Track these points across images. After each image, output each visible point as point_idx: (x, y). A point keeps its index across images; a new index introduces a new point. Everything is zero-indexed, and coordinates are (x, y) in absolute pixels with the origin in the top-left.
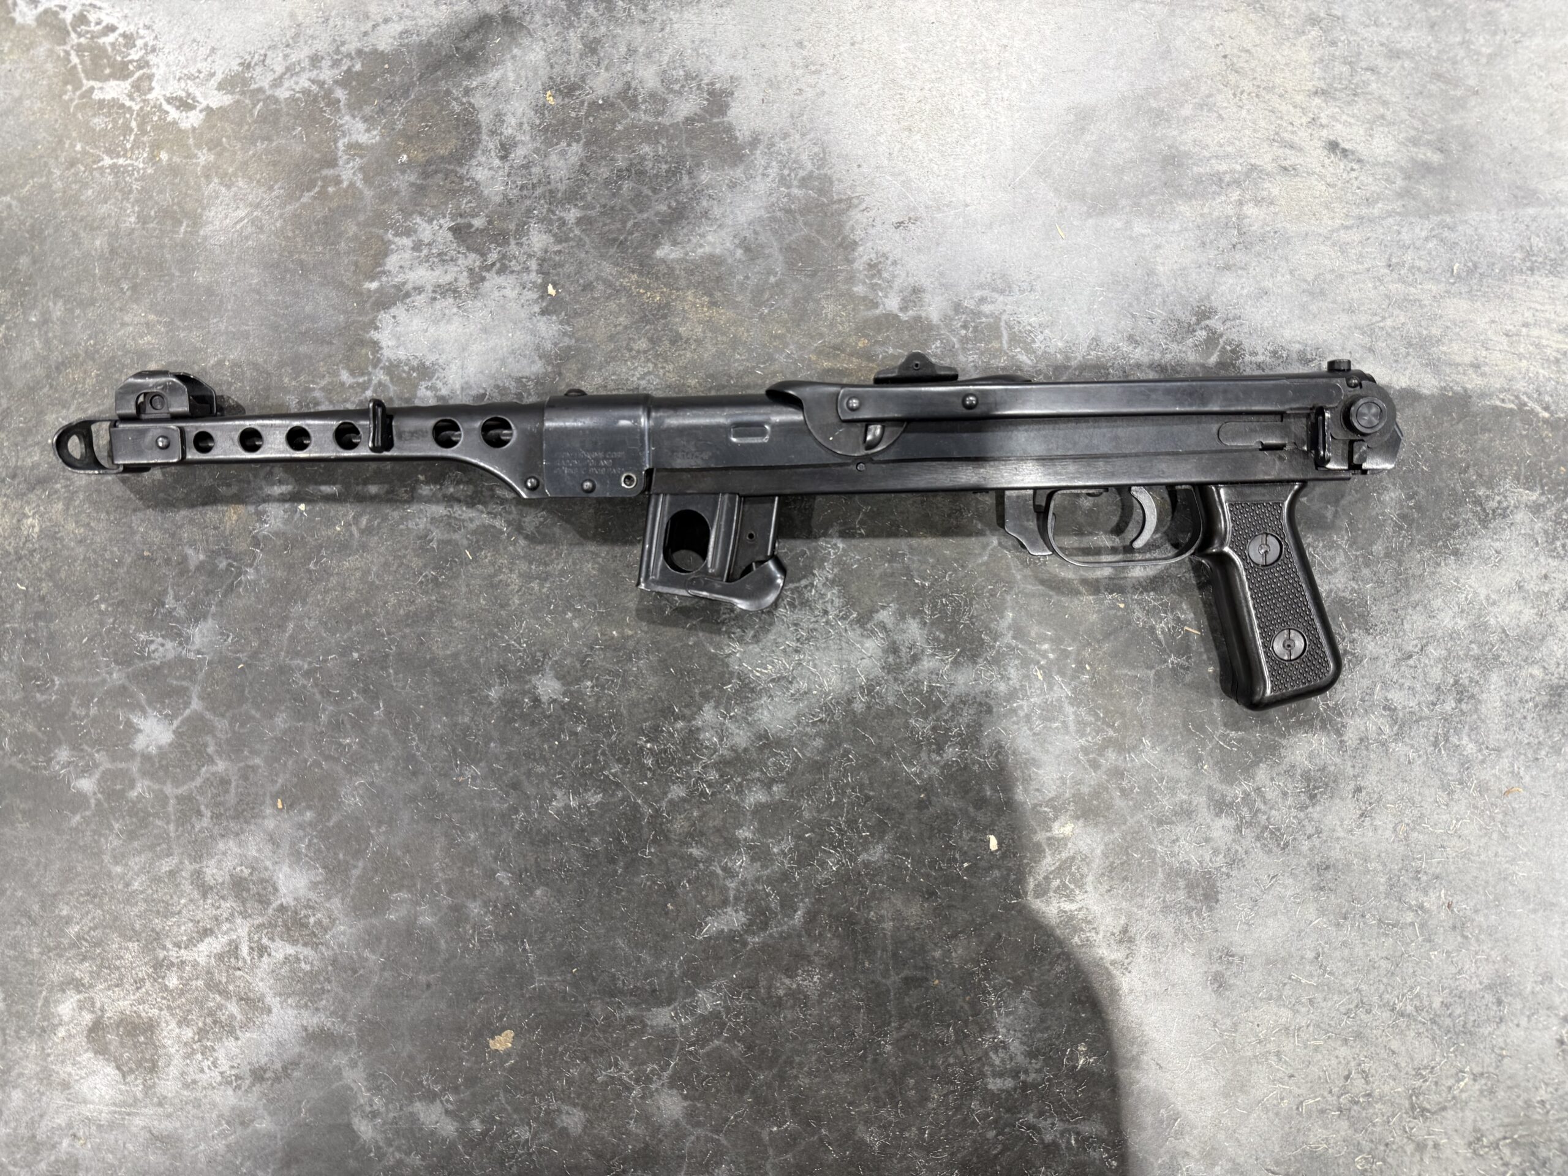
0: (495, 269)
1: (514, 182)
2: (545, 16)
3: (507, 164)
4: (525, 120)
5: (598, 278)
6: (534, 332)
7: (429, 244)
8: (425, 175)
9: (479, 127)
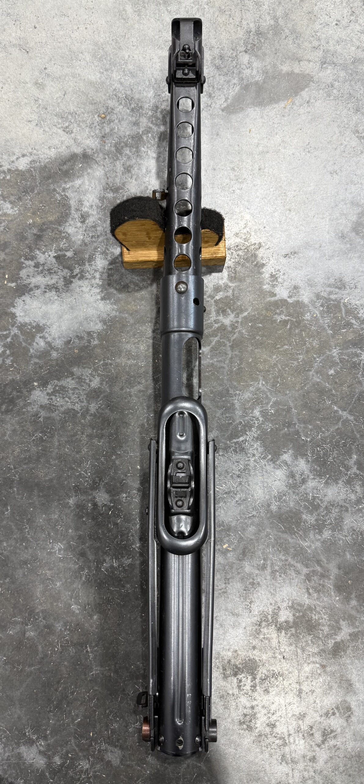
0: (77, 277)
1: (88, 234)
2: (104, 154)
3: (84, 226)
4: (94, 204)
5: (131, 282)
6: (97, 309)
7: (43, 264)
8: (41, 230)
9: (70, 207)
